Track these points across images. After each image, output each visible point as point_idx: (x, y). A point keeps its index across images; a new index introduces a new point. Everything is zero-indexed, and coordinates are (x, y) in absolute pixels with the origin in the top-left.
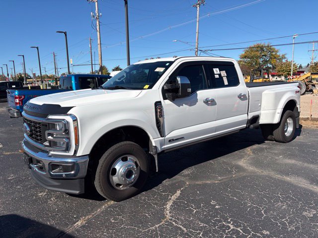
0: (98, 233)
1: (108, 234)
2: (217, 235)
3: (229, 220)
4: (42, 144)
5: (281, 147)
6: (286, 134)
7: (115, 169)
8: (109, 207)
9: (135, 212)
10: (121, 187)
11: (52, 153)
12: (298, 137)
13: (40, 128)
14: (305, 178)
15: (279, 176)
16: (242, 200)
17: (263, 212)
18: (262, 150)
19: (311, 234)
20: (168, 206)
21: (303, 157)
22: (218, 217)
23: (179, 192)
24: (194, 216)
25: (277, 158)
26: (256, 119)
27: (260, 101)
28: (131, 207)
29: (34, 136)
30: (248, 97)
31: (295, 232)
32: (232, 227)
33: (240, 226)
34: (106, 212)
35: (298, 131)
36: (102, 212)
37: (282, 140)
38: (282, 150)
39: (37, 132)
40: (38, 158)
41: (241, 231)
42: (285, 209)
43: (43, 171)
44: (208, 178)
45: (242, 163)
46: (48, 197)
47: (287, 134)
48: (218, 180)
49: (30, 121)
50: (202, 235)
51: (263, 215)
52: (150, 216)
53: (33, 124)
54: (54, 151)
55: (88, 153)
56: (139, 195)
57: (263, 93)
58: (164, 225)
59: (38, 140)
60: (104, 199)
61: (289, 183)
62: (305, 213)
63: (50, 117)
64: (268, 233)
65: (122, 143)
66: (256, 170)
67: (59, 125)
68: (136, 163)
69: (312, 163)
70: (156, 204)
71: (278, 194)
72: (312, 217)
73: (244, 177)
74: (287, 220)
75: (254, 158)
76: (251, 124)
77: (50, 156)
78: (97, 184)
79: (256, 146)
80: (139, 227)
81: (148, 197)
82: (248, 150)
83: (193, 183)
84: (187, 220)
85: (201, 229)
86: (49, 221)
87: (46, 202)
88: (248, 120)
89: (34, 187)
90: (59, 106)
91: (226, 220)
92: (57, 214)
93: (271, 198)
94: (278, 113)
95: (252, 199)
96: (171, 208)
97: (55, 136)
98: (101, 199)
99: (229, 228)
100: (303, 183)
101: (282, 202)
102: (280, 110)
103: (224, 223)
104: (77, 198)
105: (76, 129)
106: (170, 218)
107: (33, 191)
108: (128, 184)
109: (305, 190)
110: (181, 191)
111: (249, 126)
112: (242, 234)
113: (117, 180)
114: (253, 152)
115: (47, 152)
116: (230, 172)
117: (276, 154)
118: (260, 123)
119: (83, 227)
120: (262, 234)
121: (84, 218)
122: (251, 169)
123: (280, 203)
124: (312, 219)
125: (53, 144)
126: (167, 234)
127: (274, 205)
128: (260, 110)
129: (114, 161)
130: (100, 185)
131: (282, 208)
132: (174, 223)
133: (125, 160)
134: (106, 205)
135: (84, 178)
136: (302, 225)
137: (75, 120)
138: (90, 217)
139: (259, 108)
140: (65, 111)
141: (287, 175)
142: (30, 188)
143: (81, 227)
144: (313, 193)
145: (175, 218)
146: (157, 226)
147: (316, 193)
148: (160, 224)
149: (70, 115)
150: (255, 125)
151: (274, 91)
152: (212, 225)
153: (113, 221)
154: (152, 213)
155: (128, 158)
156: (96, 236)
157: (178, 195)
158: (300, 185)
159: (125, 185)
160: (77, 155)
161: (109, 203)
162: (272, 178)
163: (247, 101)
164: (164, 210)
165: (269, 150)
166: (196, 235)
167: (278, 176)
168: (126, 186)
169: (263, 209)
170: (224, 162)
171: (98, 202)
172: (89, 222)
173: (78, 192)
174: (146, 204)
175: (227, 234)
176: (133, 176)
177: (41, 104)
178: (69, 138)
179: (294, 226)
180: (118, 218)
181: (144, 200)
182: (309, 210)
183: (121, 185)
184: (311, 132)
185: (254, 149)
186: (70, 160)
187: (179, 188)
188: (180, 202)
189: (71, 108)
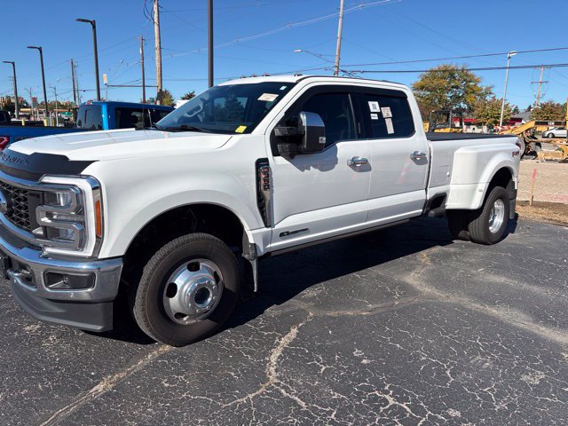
0: (135, 408)
1: (155, 410)
2: (362, 417)
3: (387, 388)
4: (30, 231)
5: (481, 252)
6: (490, 228)
7: (175, 286)
8: (161, 357)
9: (210, 368)
10: (185, 319)
11: (49, 250)
12: (510, 235)
13: (26, 200)
14: (524, 311)
15: (478, 306)
16: (411, 349)
17: (448, 372)
18: (447, 256)
19: (536, 417)
20: (273, 359)
21: (521, 272)
22: (366, 382)
23: (294, 331)
24: (321, 378)
25: (474, 272)
26: (440, 199)
27: (449, 166)
28: (202, 358)
29: (14, 215)
30: (428, 159)
31: (507, 413)
32: (391, 401)
33: (407, 400)
34: (154, 367)
35: (511, 224)
36: (147, 367)
37: (483, 239)
38: (482, 257)
39: (20, 208)
40: (21, 261)
41: (408, 410)
42: (488, 368)
43: (32, 285)
44: (349, 305)
45: (411, 279)
46: (42, 333)
47: (493, 229)
48: (368, 309)
49: (8, 185)
50: (335, 416)
51: (449, 379)
52: (239, 375)
53: (12, 191)
54: (53, 247)
55: (122, 254)
56: (220, 335)
57: (456, 152)
58: (263, 395)
59: (22, 223)
60: (151, 341)
61: (495, 320)
62: (524, 378)
63: (46, 179)
64: (458, 414)
65: (190, 236)
66: (437, 293)
67: (64, 195)
68: (215, 275)
69: (537, 283)
70: (250, 353)
71: (475, 339)
72: (537, 386)
73: (415, 306)
74: (492, 390)
75: (433, 271)
76: (432, 208)
77: (46, 257)
78: (138, 313)
79: (437, 249)
80: (217, 398)
81: (237, 339)
82: (424, 256)
83: (322, 313)
84: (308, 386)
85: (334, 404)
86: (42, 382)
87: (39, 344)
88: (426, 200)
89: (18, 314)
90: (65, 158)
91: (380, 387)
92: (58, 369)
93: (464, 347)
94: (481, 191)
95: (428, 349)
96: (278, 362)
97: (55, 217)
98: (145, 340)
99: (387, 402)
100: (521, 320)
101: (483, 355)
102: (483, 184)
103: (376, 392)
104: (100, 339)
105: (99, 205)
106: (277, 381)
107: (14, 322)
108: (199, 315)
109: (524, 332)
110: (298, 329)
111: (427, 212)
112: (411, 415)
113: (178, 305)
114: (433, 261)
115: (40, 249)
116: (390, 295)
117: (472, 265)
118: (447, 208)
119: (107, 395)
120: (447, 416)
121: (109, 377)
122: (427, 290)
123: (479, 357)
124: (539, 389)
125: (51, 234)
126: (269, 413)
127: (468, 361)
128: (448, 183)
129: (172, 269)
130: (145, 316)
131: (484, 367)
132: (283, 391)
133: (194, 268)
134: (155, 352)
135: (114, 301)
136: (521, 400)
137: (96, 187)
138: (122, 375)
139: (446, 180)
140: (76, 168)
141: (492, 303)
142: (10, 315)
143: (102, 396)
144: (539, 340)
145: (286, 382)
146: (251, 396)
147: (544, 341)
148: (257, 393)
149: (87, 177)
150: (439, 210)
151: (474, 149)
152: (355, 397)
153: (167, 385)
154: (242, 371)
155: (201, 264)
156: (131, 413)
157: (293, 337)
158: (515, 324)
159: (194, 316)
160: (99, 257)
161: (161, 349)
162: (466, 310)
163: (427, 165)
164: (265, 365)
165: (460, 256)
166: (325, 416)
167: (476, 306)
168: (195, 318)
169: (448, 367)
170: (379, 277)
171: (140, 347)
172: (119, 385)
173: (99, 328)
174: (231, 352)
175: (382, 415)
176: (209, 300)
177: (29, 152)
178: (83, 223)
179: (505, 402)
180: (177, 379)
181: (229, 345)
182: (532, 372)
183: (185, 316)
184: (533, 226)
185: (433, 255)
186: (84, 267)
187: (294, 323)
188: (297, 351)
189: (88, 163)
